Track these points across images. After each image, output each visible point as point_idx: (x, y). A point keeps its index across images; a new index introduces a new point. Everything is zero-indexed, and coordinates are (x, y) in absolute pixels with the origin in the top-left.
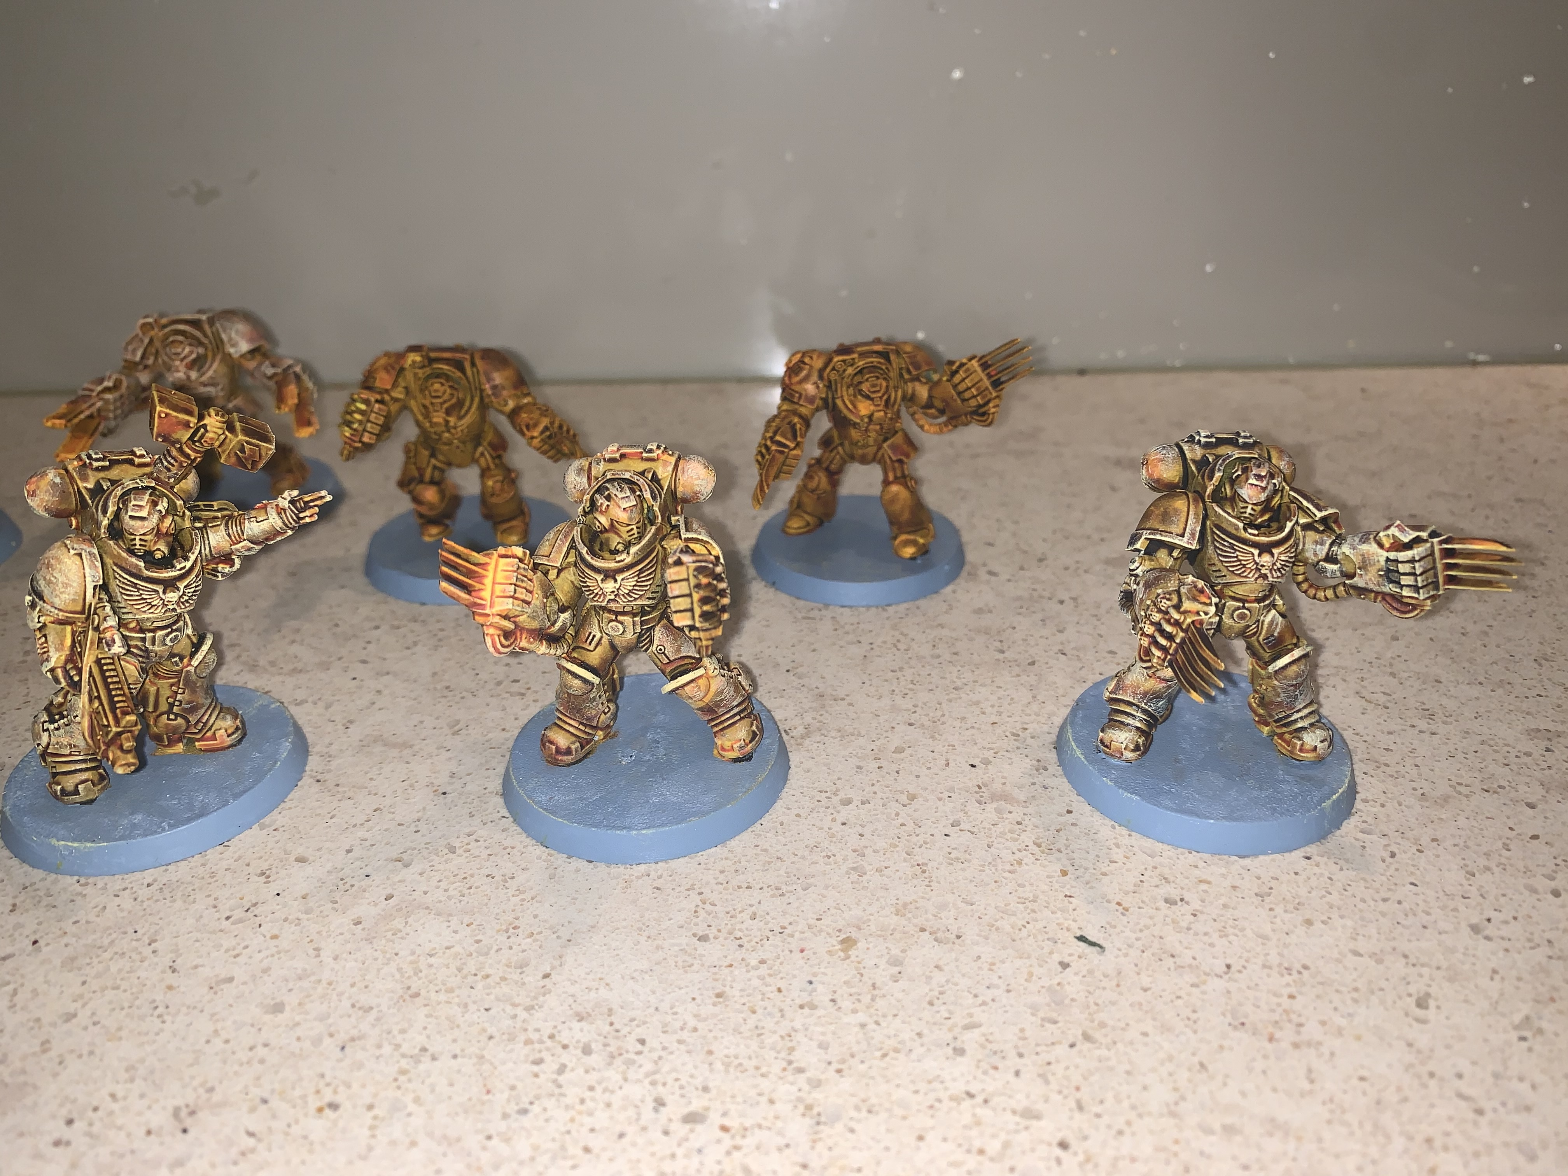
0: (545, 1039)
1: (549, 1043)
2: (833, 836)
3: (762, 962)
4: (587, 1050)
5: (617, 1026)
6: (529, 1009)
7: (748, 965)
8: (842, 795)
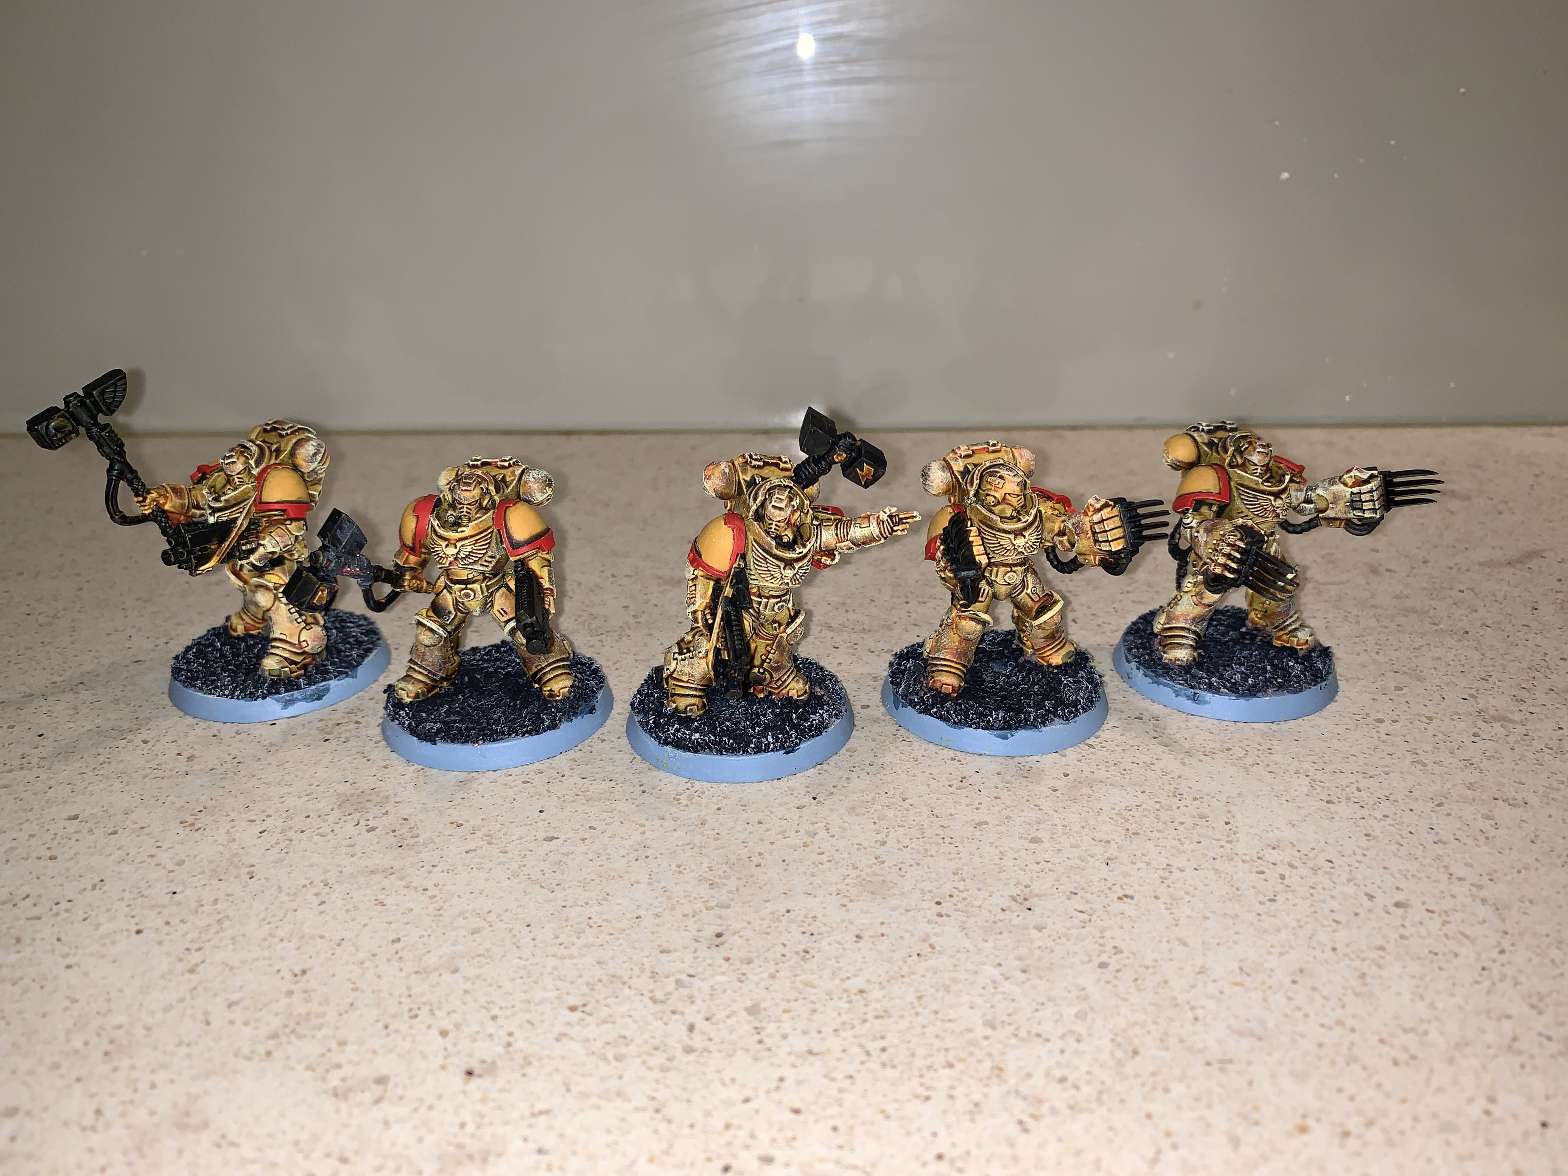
0: (1255, 859)
1: (1260, 861)
2: (1383, 742)
3: (1385, 816)
4: (1291, 865)
5: (1304, 851)
6: (1230, 842)
7: (1376, 818)
8: (1373, 716)
